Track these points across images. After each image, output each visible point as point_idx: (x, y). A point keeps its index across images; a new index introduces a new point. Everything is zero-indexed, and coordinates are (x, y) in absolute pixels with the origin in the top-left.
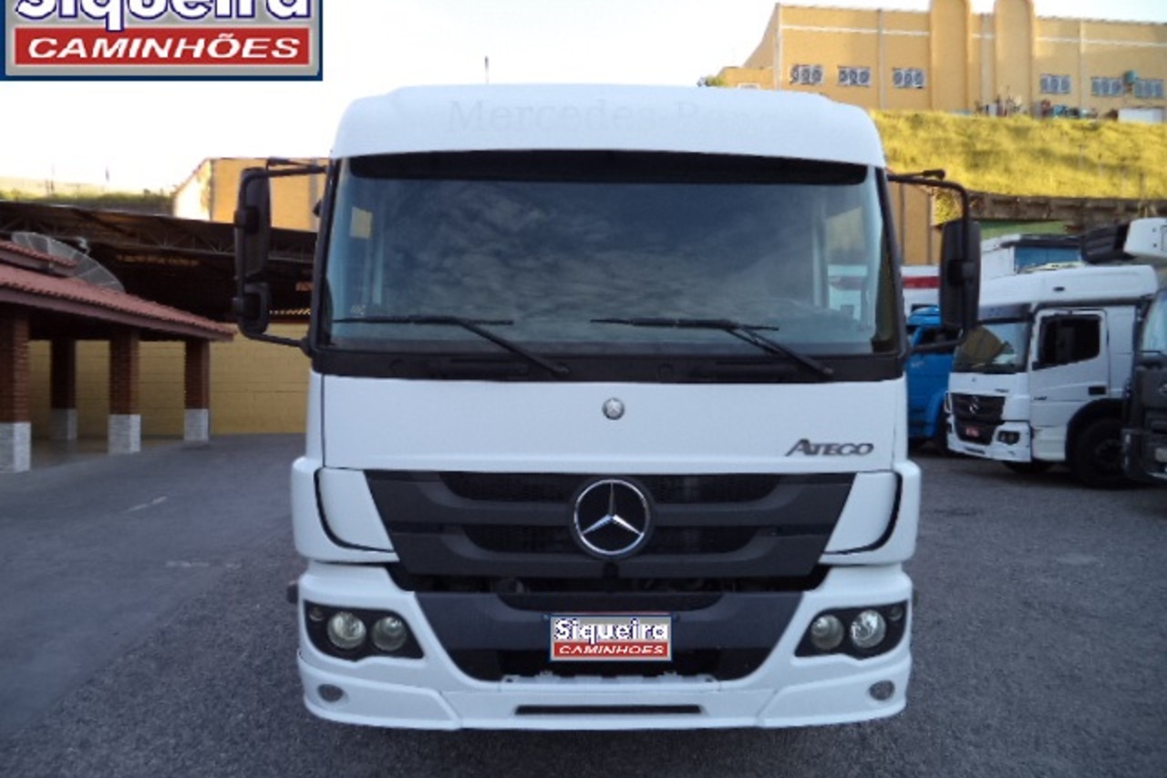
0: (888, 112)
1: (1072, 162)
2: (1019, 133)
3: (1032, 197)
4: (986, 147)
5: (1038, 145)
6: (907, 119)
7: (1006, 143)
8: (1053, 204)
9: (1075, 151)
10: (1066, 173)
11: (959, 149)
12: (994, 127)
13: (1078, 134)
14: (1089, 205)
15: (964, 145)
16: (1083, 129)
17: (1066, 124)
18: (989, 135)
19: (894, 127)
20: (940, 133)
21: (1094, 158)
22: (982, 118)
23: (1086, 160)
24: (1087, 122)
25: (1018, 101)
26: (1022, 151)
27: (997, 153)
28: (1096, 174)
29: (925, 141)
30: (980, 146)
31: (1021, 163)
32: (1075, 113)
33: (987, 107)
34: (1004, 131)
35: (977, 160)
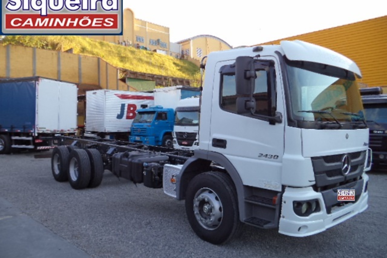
0: (92, 40)
1: (148, 63)
2: (133, 52)
3: (140, 73)
4: (124, 55)
5: (138, 57)
6: (99, 43)
7: (130, 55)
8: (146, 75)
9: (149, 60)
10: (147, 67)
11: (117, 55)
12: (125, 49)
13: (148, 55)
14: (155, 77)
15: (118, 54)
16: (148, 53)
17: (144, 51)
18: (124, 52)
19: (95, 45)
20: (110, 49)
21: (153, 63)
22: (120, 46)
23: (151, 63)
24: (150, 52)
25: (131, 43)
26: (134, 58)
27: (128, 58)
28: (155, 68)
29: (106, 51)
30: (122, 55)
31: (135, 62)
32: (146, 49)
33: (122, 43)
34: (128, 51)
35: (123, 59)
